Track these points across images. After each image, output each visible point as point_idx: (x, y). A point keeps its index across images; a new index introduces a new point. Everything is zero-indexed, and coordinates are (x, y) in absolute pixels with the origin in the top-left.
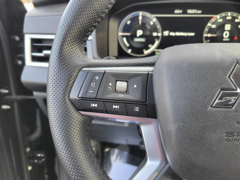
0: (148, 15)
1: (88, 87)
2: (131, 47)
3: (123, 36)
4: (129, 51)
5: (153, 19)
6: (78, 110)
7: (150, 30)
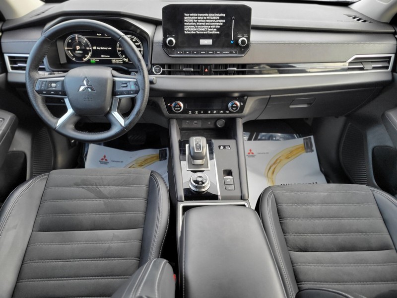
0: (81, 37)
1: (41, 86)
2: (74, 56)
3: (68, 50)
4: (74, 59)
5: (85, 39)
6: (39, 94)
7: (84, 46)
